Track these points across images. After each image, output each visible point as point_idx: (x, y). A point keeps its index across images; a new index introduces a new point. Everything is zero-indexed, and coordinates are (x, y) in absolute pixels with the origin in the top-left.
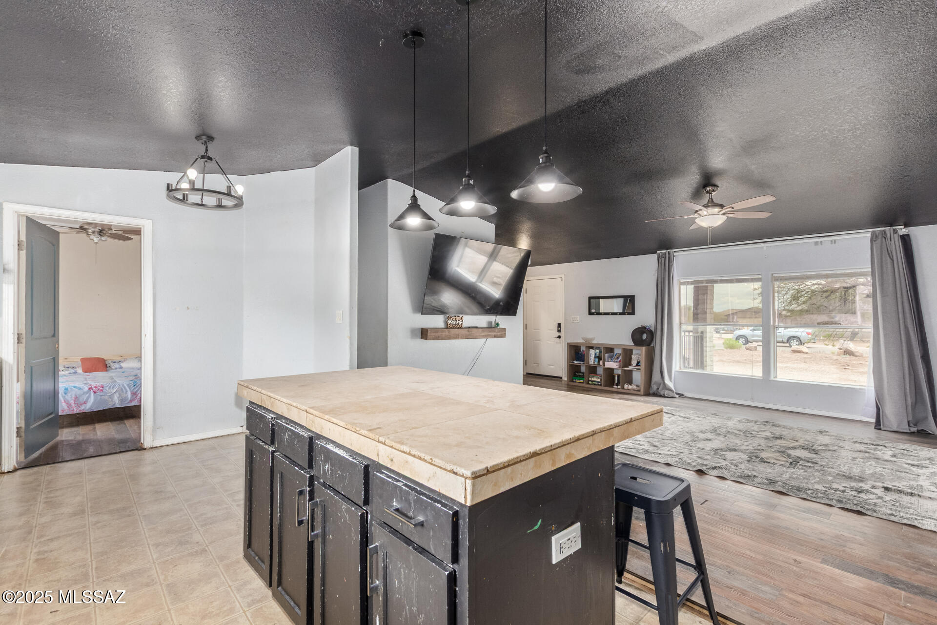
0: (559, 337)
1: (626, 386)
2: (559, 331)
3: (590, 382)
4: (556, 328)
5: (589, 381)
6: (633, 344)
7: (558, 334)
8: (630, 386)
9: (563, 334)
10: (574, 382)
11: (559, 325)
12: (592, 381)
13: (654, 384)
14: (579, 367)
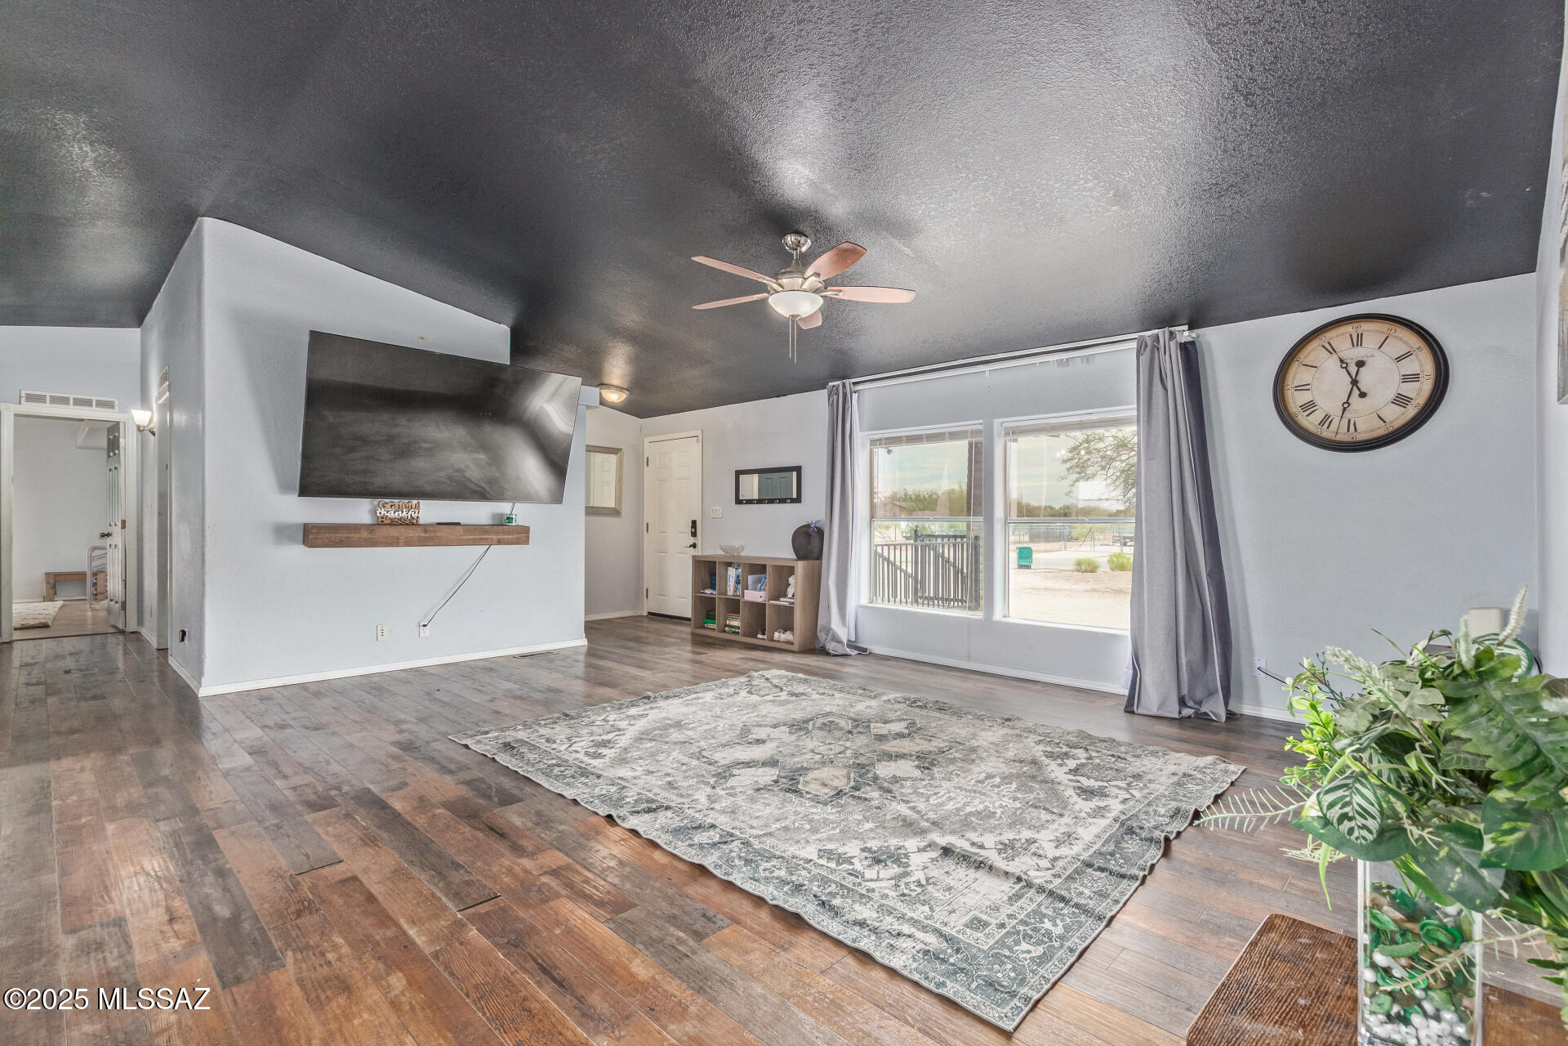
0: (694, 546)
1: (776, 635)
2: (694, 534)
3: (727, 629)
4: (689, 530)
5: (726, 626)
6: (795, 557)
7: (692, 540)
8: (782, 635)
9: (698, 540)
10: (705, 628)
11: (694, 523)
12: (730, 626)
13: (821, 631)
14: (712, 600)
